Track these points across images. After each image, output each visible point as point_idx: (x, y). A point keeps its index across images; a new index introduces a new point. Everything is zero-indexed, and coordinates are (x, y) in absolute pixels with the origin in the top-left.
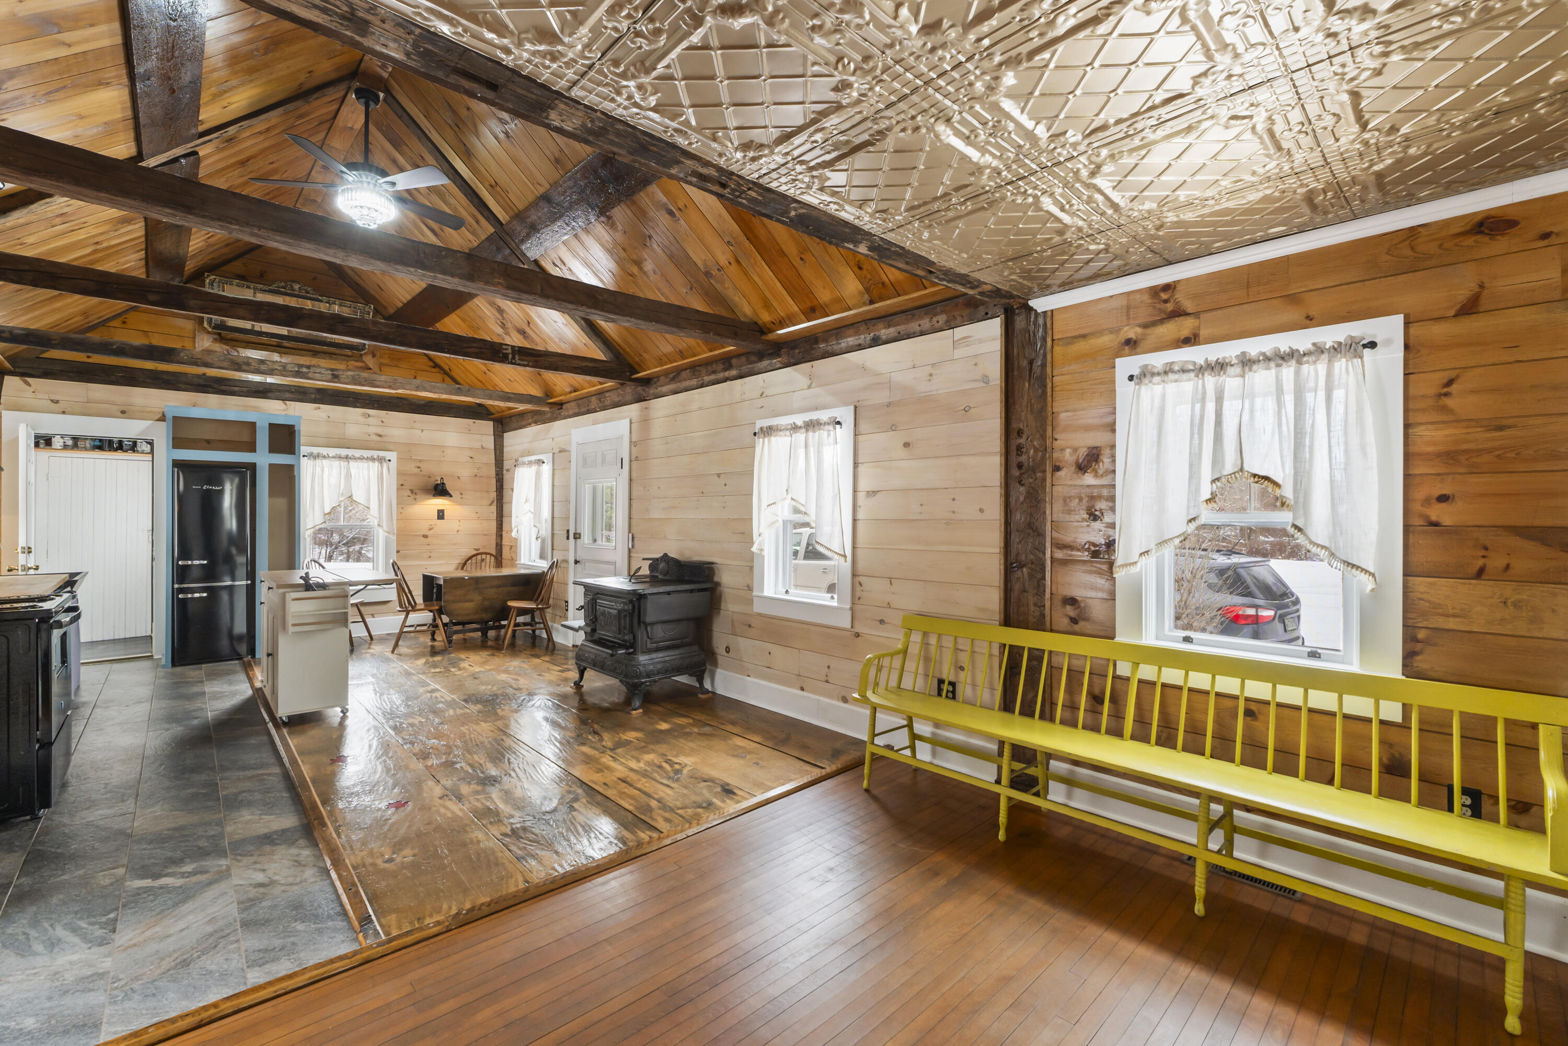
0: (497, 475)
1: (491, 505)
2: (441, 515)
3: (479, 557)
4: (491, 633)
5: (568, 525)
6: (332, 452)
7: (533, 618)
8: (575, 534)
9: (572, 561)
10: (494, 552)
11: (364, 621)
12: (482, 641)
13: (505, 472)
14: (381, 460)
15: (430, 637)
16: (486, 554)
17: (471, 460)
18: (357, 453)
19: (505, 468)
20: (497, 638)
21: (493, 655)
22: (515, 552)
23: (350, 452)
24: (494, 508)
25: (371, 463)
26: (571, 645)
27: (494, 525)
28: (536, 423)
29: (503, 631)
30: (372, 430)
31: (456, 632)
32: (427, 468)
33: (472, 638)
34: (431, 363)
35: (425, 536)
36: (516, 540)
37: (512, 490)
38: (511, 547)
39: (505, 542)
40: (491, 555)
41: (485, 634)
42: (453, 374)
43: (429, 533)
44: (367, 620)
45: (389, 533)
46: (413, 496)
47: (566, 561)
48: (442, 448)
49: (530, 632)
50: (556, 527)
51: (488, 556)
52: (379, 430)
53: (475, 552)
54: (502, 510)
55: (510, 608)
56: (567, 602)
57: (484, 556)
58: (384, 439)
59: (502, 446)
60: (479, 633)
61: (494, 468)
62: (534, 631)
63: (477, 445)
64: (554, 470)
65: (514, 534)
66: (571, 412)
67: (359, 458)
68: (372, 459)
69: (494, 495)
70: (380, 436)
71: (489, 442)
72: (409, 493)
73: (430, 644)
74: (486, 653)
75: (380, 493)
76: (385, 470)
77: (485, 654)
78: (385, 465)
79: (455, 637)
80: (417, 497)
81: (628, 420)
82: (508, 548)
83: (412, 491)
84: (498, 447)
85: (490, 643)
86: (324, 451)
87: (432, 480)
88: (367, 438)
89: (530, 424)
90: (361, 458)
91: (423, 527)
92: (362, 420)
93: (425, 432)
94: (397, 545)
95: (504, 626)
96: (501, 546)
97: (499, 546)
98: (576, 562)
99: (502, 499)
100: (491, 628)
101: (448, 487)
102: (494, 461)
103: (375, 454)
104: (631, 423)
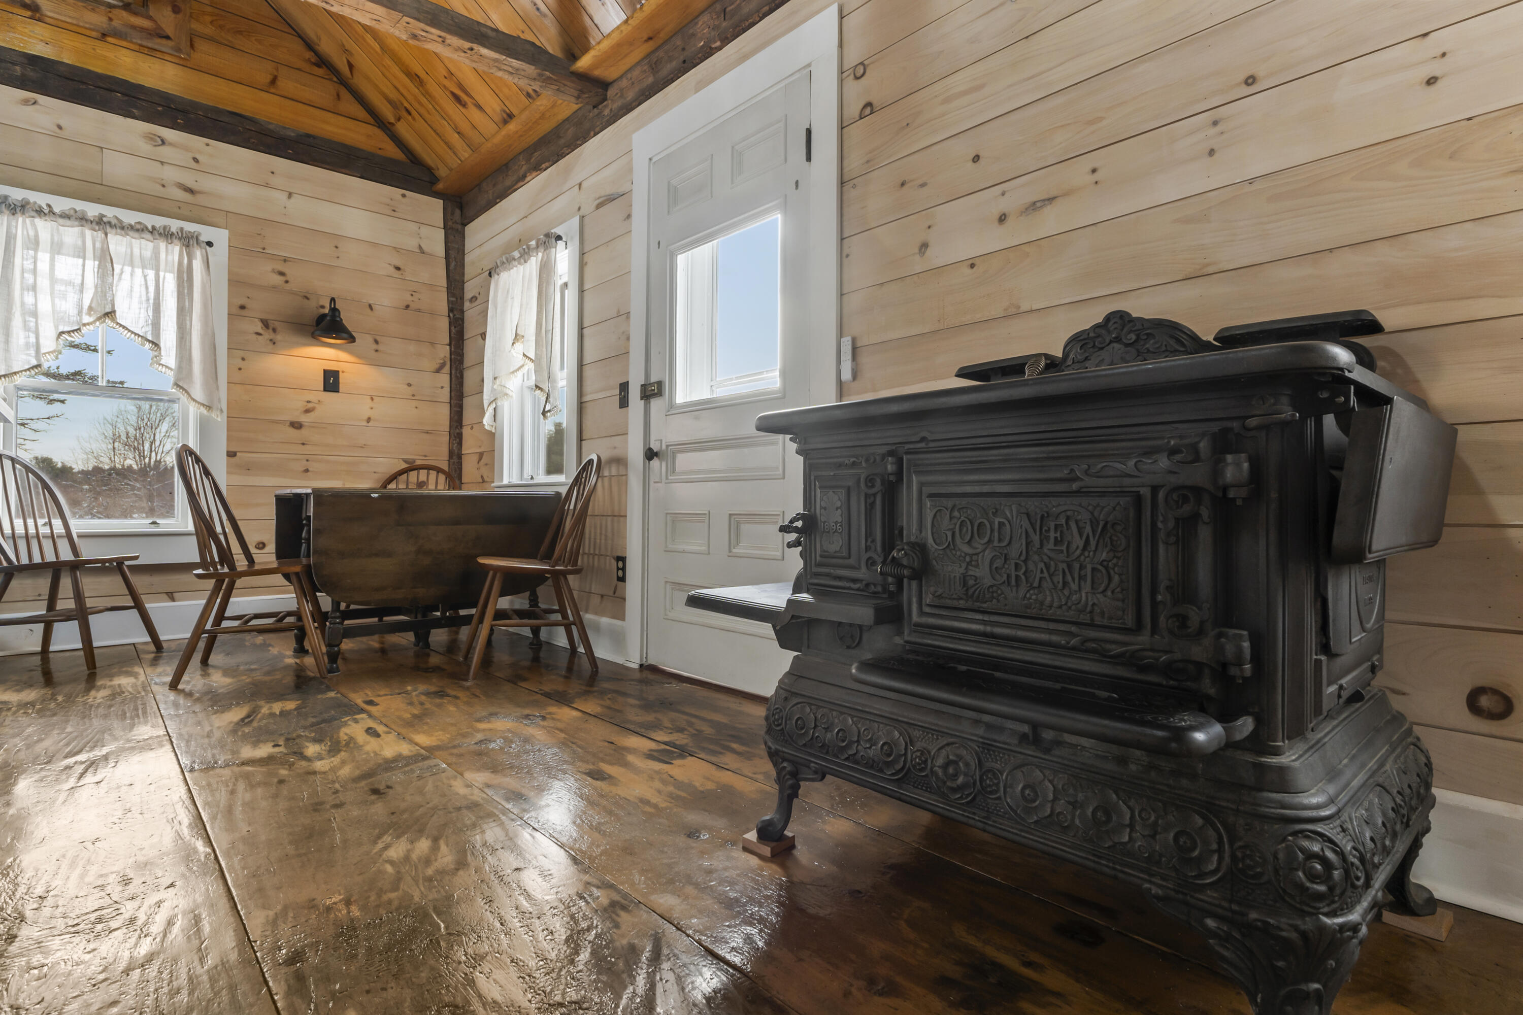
0: (451, 310)
1: (438, 371)
2: (331, 381)
3: (413, 475)
4: (439, 636)
5: (626, 371)
6: (61, 204)
7: (534, 601)
8: (644, 387)
9: (635, 453)
10: (445, 466)
11: (139, 606)
12: (417, 655)
13: (467, 305)
14: (188, 241)
15: (294, 645)
16: (429, 468)
17: (397, 274)
18: (130, 217)
19: (468, 295)
20: (452, 647)
21: (441, 694)
22: (491, 466)
23: (110, 212)
24: (444, 379)
25: (162, 245)
26: (636, 666)
27: (444, 412)
28: (538, 168)
29: (464, 632)
30: (171, 174)
31: (350, 633)
32: (300, 278)
33: (397, 648)
34: (308, 55)
35: (296, 426)
36: (491, 435)
37: (483, 336)
38: (481, 455)
39: (470, 447)
40: (439, 470)
41: (422, 639)
42: (359, 82)
43: (304, 419)
44: (150, 606)
45: (209, 408)
46: (268, 335)
47: (620, 461)
48: (336, 240)
49: (527, 632)
50: (588, 387)
51: (433, 474)
52: (188, 179)
53: (404, 466)
54: (461, 384)
55: (486, 568)
56: (622, 559)
57: (423, 474)
58: (200, 199)
59: (461, 252)
60: (410, 637)
61: (444, 296)
62: (536, 631)
63: (411, 243)
64: (582, 254)
65: (487, 420)
66: (630, 95)
67: (132, 227)
68: (167, 235)
69: (444, 352)
70: (191, 191)
71: (436, 242)
72: (259, 327)
73: (291, 661)
74: (422, 688)
75: (183, 312)
76: (198, 264)
77: (417, 689)
78: (198, 253)
79: (347, 645)
80: (279, 337)
81: (834, 10)
82: (475, 458)
83: (266, 324)
84: (453, 254)
85: (434, 660)
86: (41, 199)
87: (313, 304)
88: (158, 190)
89: (524, 177)
90: (139, 229)
91: (292, 406)
92: (146, 147)
93: (295, 198)
94: (229, 438)
95: (468, 620)
96: (460, 456)
97: (456, 456)
98: (650, 455)
99: (461, 362)
100: (438, 624)
101: (348, 318)
102: (444, 283)
103: (175, 225)
104: (841, 17)
